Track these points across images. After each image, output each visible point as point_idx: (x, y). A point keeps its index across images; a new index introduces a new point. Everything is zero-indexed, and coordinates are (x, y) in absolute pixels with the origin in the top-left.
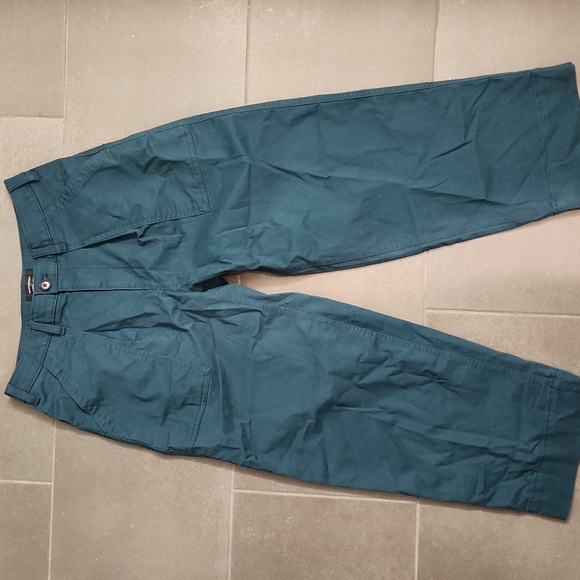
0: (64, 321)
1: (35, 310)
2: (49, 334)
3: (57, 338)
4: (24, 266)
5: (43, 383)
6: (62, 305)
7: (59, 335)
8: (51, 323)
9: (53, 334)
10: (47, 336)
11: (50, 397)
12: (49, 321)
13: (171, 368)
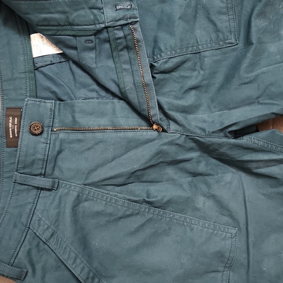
0: (57, 173)
1: (22, 158)
2: (38, 188)
3: (47, 193)
4: (3, 104)
5: (29, 252)
6: (55, 153)
7: (49, 190)
8: (40, 175)
9: (42, 189)
10: (34, 192)
11: (39, 267)
12: (38, 172)
13: (192, 230)
